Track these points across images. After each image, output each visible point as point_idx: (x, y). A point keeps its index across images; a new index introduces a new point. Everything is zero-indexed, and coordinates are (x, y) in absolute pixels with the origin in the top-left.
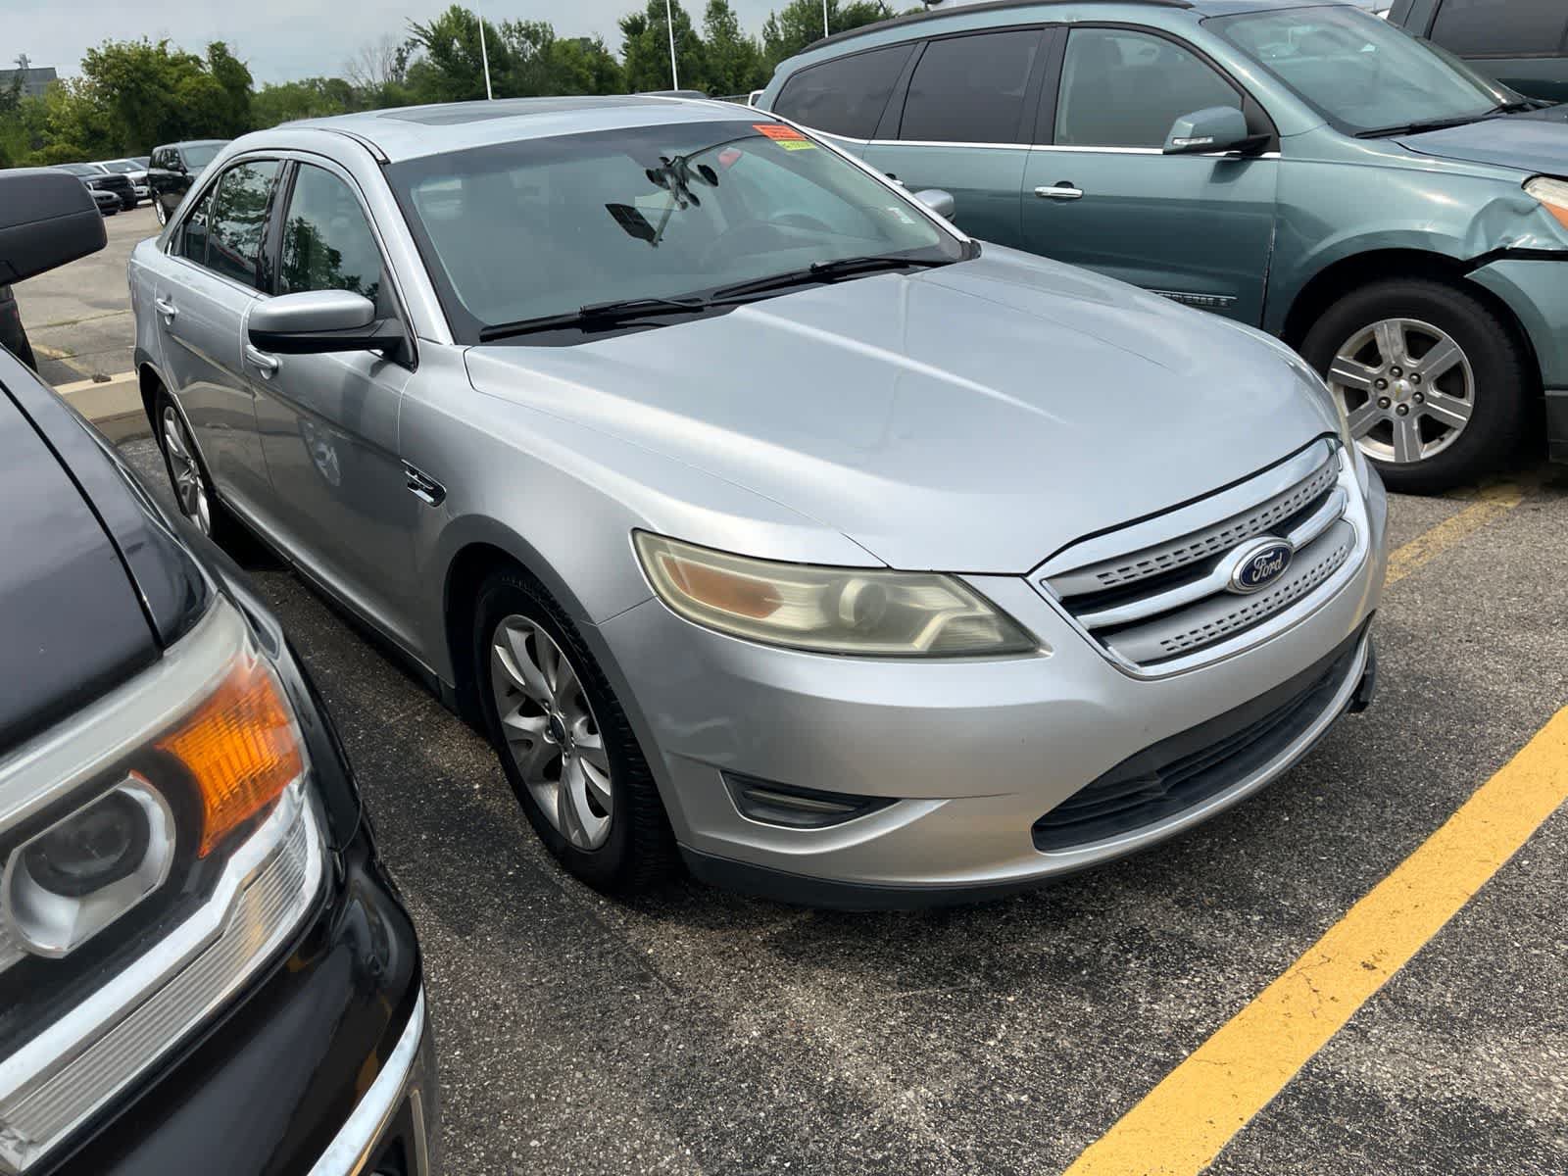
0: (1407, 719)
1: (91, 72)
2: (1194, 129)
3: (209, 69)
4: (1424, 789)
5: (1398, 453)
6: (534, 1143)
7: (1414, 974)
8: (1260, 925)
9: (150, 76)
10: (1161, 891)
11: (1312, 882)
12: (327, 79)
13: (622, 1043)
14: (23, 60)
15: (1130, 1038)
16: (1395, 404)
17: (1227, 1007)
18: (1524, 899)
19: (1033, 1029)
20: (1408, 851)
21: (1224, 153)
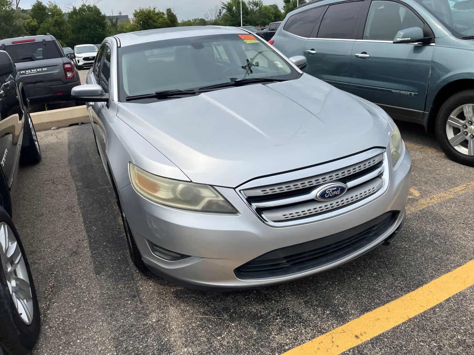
0: (423, 250)
1: (135, 17)
2: (403, 35)
3: (166, 16)
4: (415, 276)
5: (470, 152)
6: (78, 341)
7: (371, 343)
8: (328, 315)
9: (150, 18)
10: (301, 297)
11: (355, 303)
12: (199, 18)
13: (117, 316)
14: (120, 13)
15: (262, 346)
16: (469, 134)
17: (299, 342)
18: (429, 323)
19: (234, 336)
20: (396, 298)
21: (417, 43)
